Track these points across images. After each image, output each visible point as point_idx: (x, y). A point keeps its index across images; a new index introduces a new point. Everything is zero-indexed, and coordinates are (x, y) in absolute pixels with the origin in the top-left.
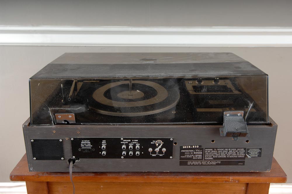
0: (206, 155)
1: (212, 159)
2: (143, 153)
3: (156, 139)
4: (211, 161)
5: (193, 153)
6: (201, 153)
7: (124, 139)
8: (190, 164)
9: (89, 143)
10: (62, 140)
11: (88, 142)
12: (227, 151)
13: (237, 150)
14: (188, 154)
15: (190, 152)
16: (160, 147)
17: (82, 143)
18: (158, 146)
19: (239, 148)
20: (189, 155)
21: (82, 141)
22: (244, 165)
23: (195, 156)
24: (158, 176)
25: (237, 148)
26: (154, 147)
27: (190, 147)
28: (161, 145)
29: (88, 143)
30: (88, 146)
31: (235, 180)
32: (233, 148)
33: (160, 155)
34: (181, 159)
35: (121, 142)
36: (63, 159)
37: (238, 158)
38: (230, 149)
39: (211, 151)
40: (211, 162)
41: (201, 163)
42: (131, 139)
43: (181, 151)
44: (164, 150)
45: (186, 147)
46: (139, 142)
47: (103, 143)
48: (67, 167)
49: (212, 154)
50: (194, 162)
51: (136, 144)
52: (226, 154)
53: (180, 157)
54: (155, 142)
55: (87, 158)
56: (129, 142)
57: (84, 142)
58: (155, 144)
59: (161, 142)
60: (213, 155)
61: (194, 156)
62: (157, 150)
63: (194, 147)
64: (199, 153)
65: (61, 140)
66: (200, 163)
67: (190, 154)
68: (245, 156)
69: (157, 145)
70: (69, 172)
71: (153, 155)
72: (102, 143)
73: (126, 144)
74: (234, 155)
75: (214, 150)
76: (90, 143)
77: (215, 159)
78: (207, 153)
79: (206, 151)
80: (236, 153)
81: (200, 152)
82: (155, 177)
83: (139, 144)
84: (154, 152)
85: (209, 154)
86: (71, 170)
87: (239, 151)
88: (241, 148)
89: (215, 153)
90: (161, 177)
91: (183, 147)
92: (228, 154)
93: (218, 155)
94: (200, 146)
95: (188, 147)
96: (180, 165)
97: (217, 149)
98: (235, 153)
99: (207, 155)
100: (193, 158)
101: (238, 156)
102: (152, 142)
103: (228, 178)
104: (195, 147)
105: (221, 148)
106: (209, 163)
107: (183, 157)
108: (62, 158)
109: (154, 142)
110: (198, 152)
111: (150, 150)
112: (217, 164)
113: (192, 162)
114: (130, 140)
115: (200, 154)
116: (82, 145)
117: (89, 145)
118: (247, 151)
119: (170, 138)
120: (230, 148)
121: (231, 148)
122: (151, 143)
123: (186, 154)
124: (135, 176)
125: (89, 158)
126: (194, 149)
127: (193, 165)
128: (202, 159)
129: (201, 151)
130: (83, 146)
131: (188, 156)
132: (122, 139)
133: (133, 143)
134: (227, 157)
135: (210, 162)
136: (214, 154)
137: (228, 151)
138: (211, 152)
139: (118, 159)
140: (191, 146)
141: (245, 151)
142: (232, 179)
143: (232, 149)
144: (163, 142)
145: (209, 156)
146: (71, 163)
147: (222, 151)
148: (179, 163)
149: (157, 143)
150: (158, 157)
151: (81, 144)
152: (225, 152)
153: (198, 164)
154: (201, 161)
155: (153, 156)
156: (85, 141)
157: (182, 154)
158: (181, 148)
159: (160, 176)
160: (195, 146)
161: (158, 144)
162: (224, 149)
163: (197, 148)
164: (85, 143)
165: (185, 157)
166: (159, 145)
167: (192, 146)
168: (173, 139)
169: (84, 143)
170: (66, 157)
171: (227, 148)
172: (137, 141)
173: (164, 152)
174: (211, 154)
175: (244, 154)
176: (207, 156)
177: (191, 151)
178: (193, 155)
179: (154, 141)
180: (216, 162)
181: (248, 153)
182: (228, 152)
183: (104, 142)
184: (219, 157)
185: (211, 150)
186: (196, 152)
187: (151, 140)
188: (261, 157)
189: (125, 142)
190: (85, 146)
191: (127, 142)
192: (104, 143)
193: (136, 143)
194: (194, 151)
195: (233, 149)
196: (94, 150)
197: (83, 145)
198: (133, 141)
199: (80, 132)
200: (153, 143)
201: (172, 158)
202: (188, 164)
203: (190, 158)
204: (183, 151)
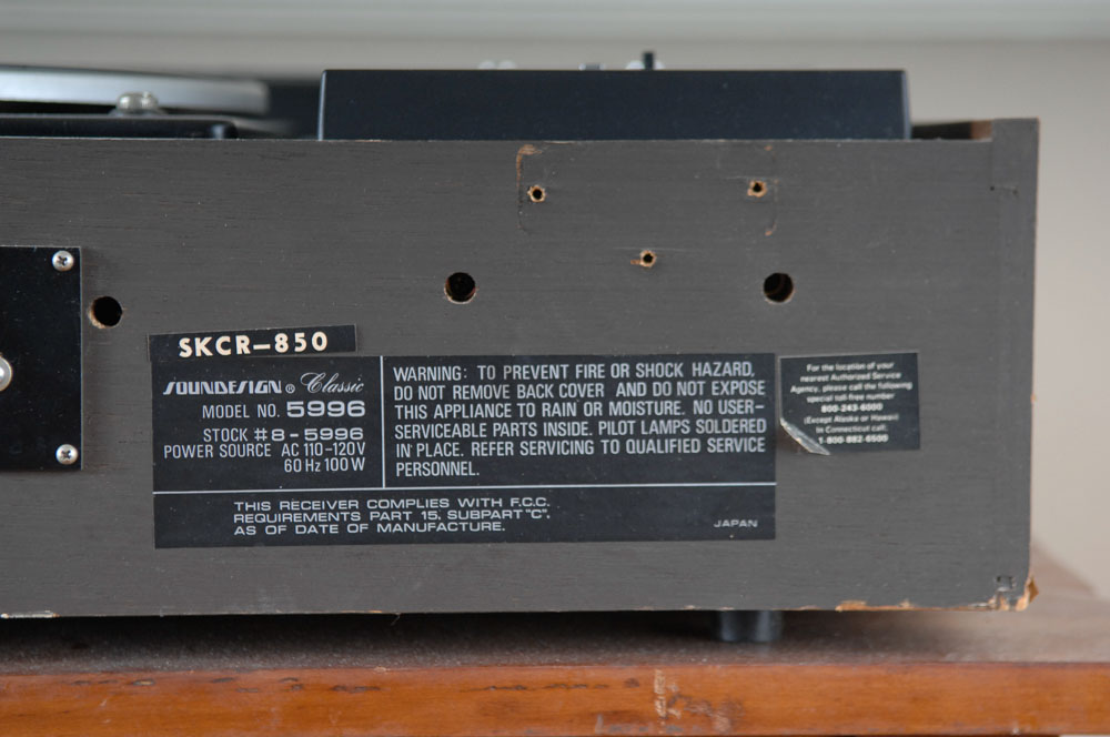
0: (402, 432)
1: (459, 469)
4: (453, 491)
5: (282, 409)
6: (357, 408)
8: (261, 527)
12: (600, 389)
13: (688, 376)
14: (229, 423)
15: (250, 401)
19: (711, 358)
20: (242, 434)
22: (766, 532)
23: (301, 440)
25: (687, 360)
27: (242, 344)
31: (701, 709)
32: (650, 359)
34: (166, 472)
37: (705, 464)
38: (622, 370)
39: (449, 385)
40: (454, 506)
41: (365, 512)
43: (159, 386)
45: (211, 346)
49: (460, 421)
50: (292, 513)
52: (593, 423)
53: (158, 452)
60: (467, 431)
61: (289, 440)
63: (281, 342)
64: (338, 409)
66: (356, 516)
67: (254, 422)
68: (775, 438)
74: (668, 437)
75: (472, 378)
77: (489, 469)
78: (412, 412)
79: (402, 393)
80: (686, 403)
81: (346, 398)
85: (430, 420)
87: (707, 388)
88: (724, 358)
89: (491, 411)
91: (183, 343)
92: (606, 416)
93: (514, 429)
94: (341, 338)
95: (231, 345)
96: (159, 545)
97: (499, 361)
98: (672, 407)
99: (417, 430)
100: (288, 467)
101: (704, 438)
103: (633, 683)
104: (292, 343)
105: (537, 360)
106: (443, 513)
107: (189, 451)
110: (326, 398)
112: (518, 531)
113: (275, 509)
115: (347, 422)
118: (786, 389)
119: (53, 250)
120: (620, 360)
121: (632, 361)
123: (214, 422)
126: (290, 367)
127: (289, 538)
128: (370, 475)
129: (355, 388)
131: (235, 445)
134: (598, 447)
135: (445, 503)
136: (478, 420)
137: (611, 384)
138: (448, 398)
140: (255, 337)
141: (769, 388)
142: (674, 688)
143: (643, 370)
145: (432, 442)
147: (556, 383)
148: (148, 523)
152: (580, 402)
153: (333, 529)
154: (362, 497)
157: (177, 420)
158: (166, 362)
160: (299, 337)
162: (571, 371)
163: (311, 361)
165: (209, 451)
167: (269, 337)
168: (74, 253)
171: (595, 360)
174: (450, 420)
175: (758, 414)
176: (414, 442)
177: (259, 388)
178: (279, 434)
180: (507, 505)
181: (798, 409)
182: (610, 395)
184: (528, 450)
185: (450, 373)
186: (302, 395)
188: (916, 446)
194: (291, 389)
195: (652, 370)
201: (76, 466)
202: (239, 531)
203: (251, 459)
204: (185, 384)
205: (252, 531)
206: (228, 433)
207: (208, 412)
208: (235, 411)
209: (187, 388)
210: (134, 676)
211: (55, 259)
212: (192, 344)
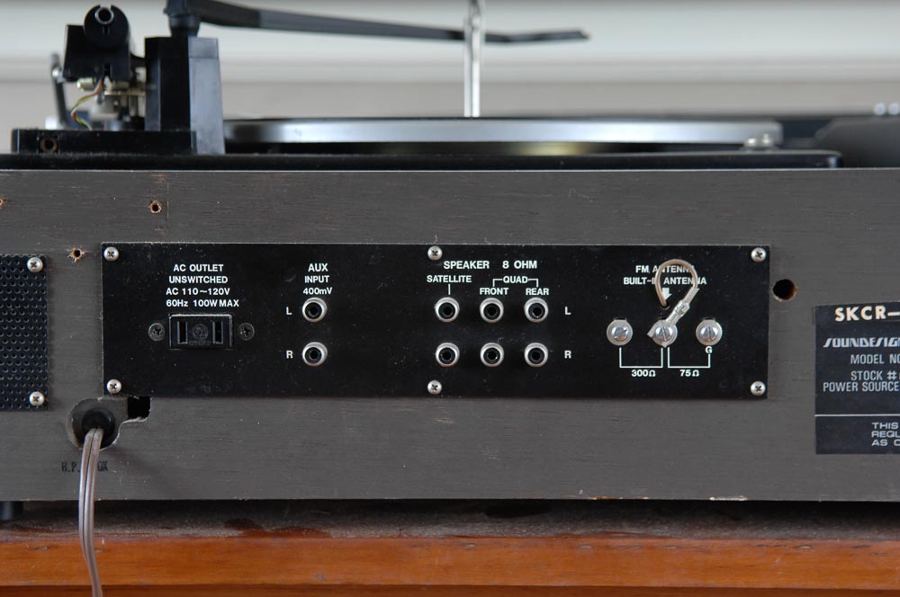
2: (568, 354)
3: (654, 255)
7: (451, 253)
8: (891, 441)
9: (217, 280)
10: (43, 259)
11: (215, 275)
14: (870, 367)
15: (885, 352)
16: (683, 306)
17: (176, 279)
18: (672, 302)
20: (879, 375)
21: (176, 268)
24: (670, 542)
26: (645, 308)
27: (880, 313)
28: (692, 292)
29: (214, 285)
30: (213, 303)
33: (686, 371)
34: (825, 401)
35: (430, 279)
36: (41, 398)
42: (495, 254)
43: (821, 341)
44: (710, 331)
45: (858, 313)
46: (542, 275)
47: (313, 279)
48: (64, 468)
51: (522, 287)
53: (819, 387)
54: (651, 275)
55: (199, 394)
56: (482, 278)
57: (188, 273)
58: (651, 287)
59: (689, 275)
62: (665, 330)
65: (35, 264)
67: (887, 367)
69: (665, 294)
70: (77, 502)
71: (639, 372)
72: (307, 279)
73: (458, 290)
76: (224, 279)
82: (651, 548)
83: (546, 291)
84: (643, 348)
86: (85, 501)
90: (697, 543)
91: (838, 311)
95: (872, 313)
96: (820, 451)
102: (633, 274)
107: (841, 387)
108: (36, 397)
109: (640, 274)
111: (620, 330)
114: (486, 264)
116: (172, 297)
117: (218, 297)
119: (752, 248)
122: (627, 281)
123: (859, 367)
124: (515, 542)
125: (215, 394)
130: (178, 303)
131: (873, 383)
132: (434, 252)
133: (508, 279)
139: (405, 406)
140: (890, 307)
144: (700, 275)
146: (95, 436)
148: (811, 437)
149: (661, 278)
150: (667, 388)
151: (169, 291)
155: (635, 374)
156: (194, 268)
157: (833, 365)
158: (828, 327)
159: (684, 541)
161: (673, 288)
164: (192, 280)
165: (855, 387)
166: (679, 293)
168: (766, 249)
169: (188, 285)
170: (59, 392)
172: (533, 265)
173: (709, 350)
177: (891, 343)
179: (645, 269)
183: (318, 271)
187: (627, 257)
189: (454, 272)
190: (191, 304)
191: (465, 272)
192: (317, 284)
193: (524, 280)
196: (248, 331)
197: (180, 297)
198: (506, 264)
199: (164, 206)
200: (636, 281)
201: (764, 396)
202: (875, 443)
203: (885, 393)
204: (839, 340)
205: (884, 443)
206: (869, 374)
207: (854, 359)
208: (874, 359)
209: (841, 343)
210: (799, 542)
211: (754, 254)
212: (844, 312)
